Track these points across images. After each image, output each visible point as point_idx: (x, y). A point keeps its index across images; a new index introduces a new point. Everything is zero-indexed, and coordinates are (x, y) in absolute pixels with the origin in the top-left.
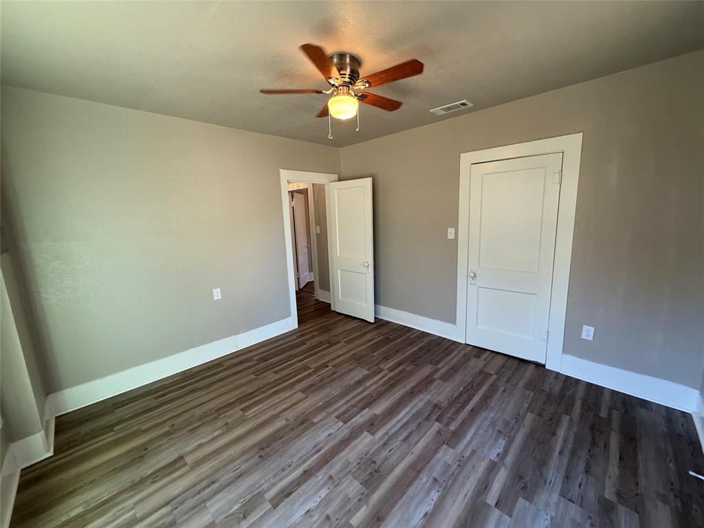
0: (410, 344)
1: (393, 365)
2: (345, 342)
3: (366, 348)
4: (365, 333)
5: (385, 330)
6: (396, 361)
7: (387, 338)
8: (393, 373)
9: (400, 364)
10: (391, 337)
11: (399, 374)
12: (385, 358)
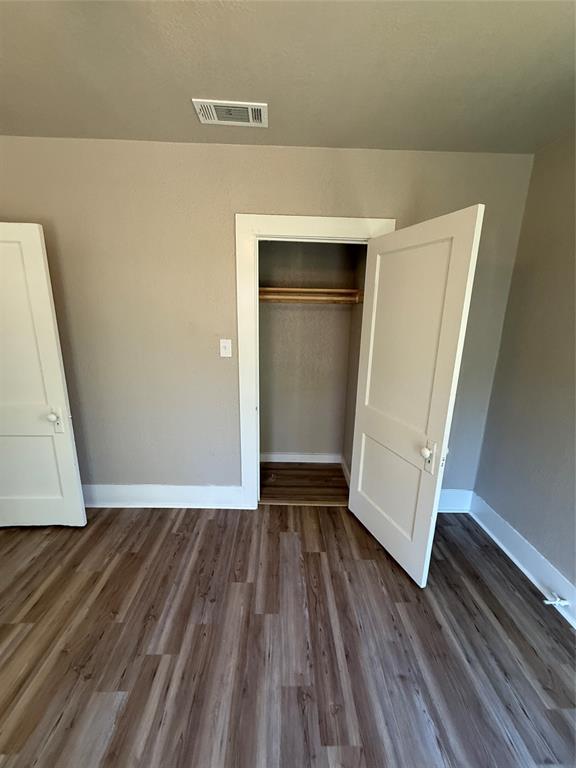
0: (180, 550)
1: (173, 629)
2: (26, 620)
3: (90, 612)
4: (74, 564)
5: (115, 535)
6: (173, 612)
7: (130, 555)
8: (182, 653)
9: (184, 616)
10: (136, 550)
11: (196, 647)
12: (147, 617)
